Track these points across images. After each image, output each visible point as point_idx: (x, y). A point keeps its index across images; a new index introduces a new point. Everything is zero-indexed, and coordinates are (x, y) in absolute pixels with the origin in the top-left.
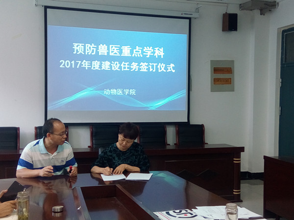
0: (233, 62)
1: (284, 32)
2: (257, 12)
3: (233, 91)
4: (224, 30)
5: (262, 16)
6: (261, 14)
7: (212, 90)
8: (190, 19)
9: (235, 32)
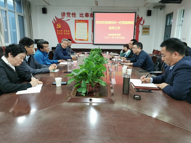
0: (149, 26)
1: (167, 15)
2: (159, 9)
3: (149, 35)
4: (147, 16)
5: (161, 10)
6: (160, 10)
7: (142, 35)
8: (136, 13)
9: (150, 16)
